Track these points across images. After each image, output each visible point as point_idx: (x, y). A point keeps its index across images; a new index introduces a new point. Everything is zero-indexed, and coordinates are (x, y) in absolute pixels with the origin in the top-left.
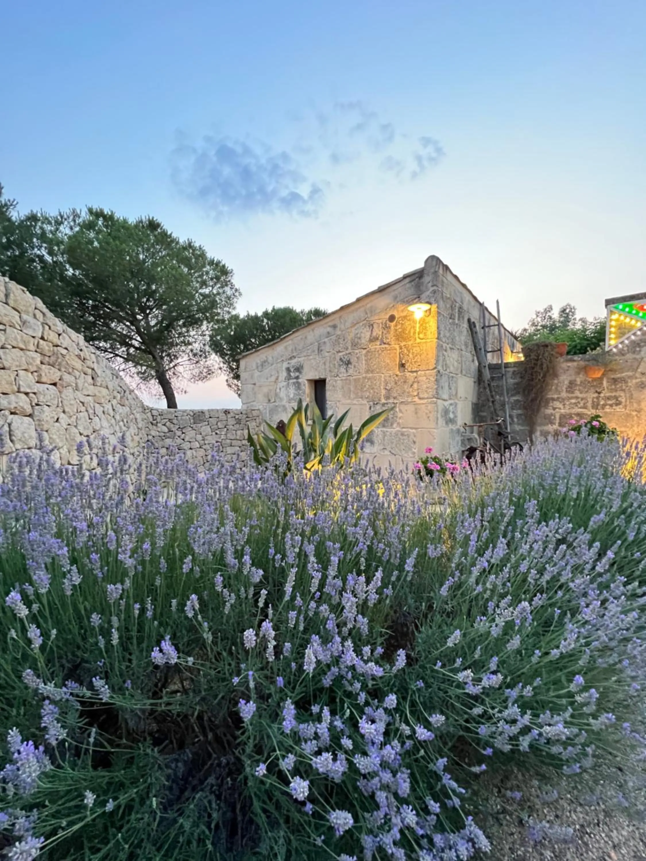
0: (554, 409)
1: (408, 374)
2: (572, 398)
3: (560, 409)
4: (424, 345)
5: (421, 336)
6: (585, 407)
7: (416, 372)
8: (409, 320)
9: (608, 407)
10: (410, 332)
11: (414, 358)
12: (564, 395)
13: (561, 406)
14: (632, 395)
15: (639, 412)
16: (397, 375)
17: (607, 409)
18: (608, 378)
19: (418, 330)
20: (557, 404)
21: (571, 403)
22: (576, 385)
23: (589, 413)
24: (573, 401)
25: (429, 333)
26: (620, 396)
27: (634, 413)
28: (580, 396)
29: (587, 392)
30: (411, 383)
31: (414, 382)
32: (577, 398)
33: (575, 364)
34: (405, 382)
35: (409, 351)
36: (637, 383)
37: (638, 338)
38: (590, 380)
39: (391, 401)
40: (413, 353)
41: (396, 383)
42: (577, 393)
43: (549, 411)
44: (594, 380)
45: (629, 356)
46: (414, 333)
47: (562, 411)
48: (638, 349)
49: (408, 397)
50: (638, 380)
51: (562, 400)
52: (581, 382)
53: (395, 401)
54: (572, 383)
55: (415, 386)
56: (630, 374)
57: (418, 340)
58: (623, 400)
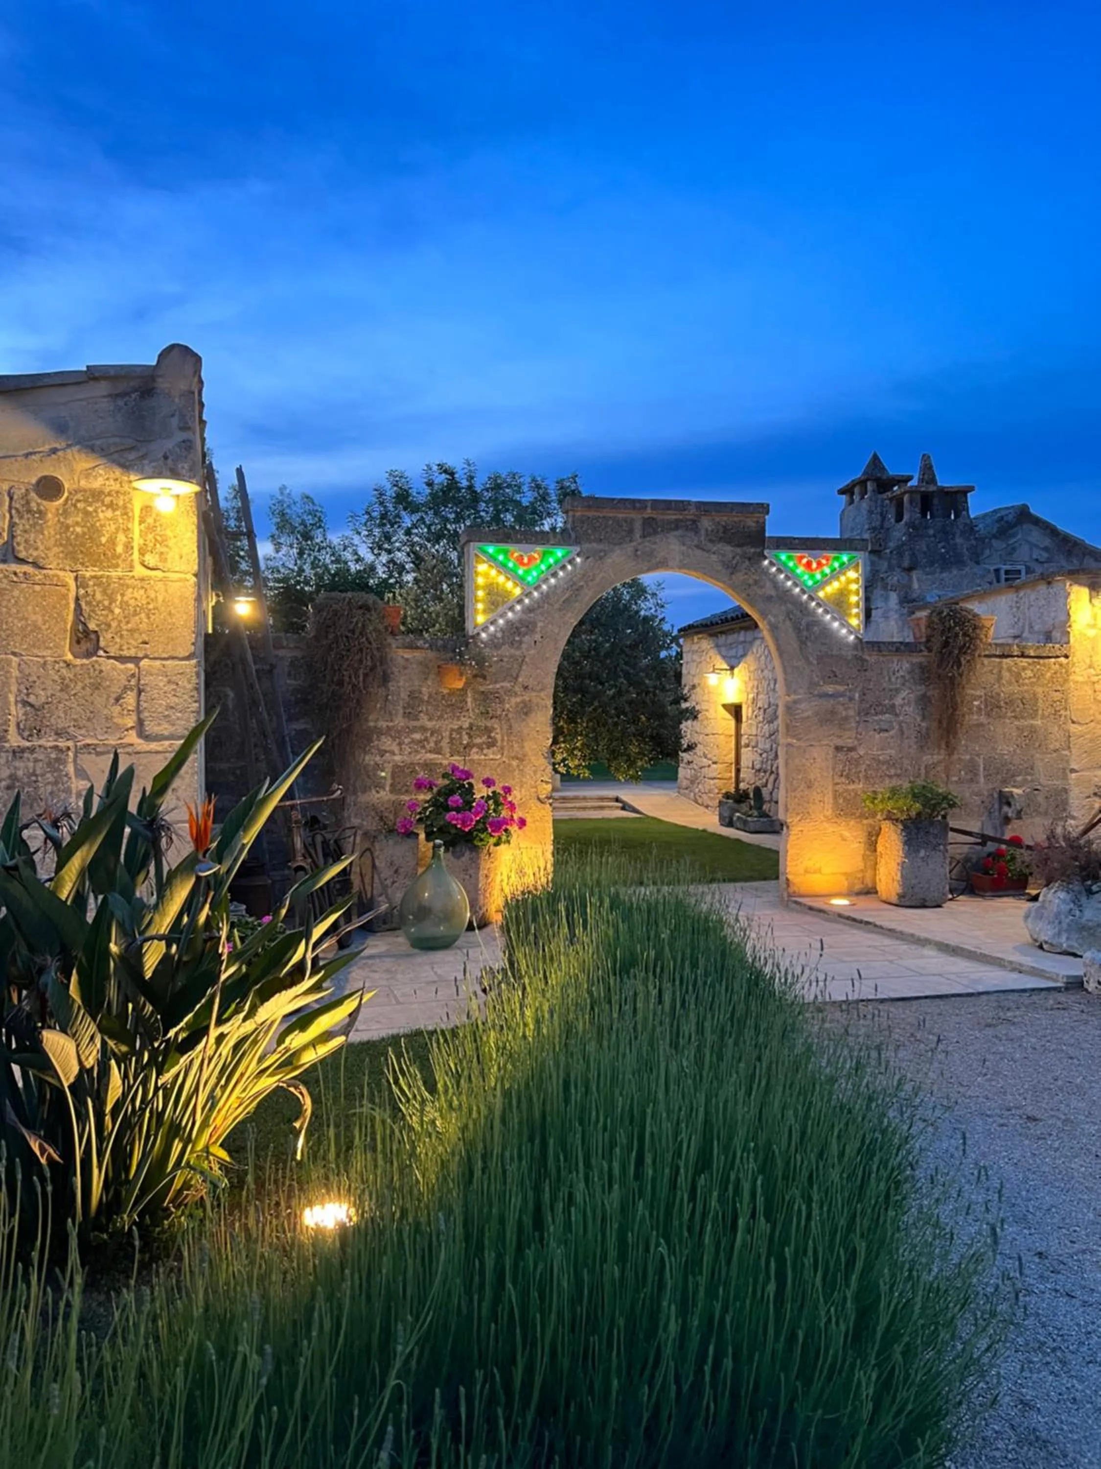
0: (382, 753)
1: (108, 665)
2: (414, 730)
3: (393, 753)
4: (160, 585)
5: (151, 560)
6: (438, 751)
7: (136, 660)
8: (111, 506)
9: (475, 750)
10: (112, 541)
11: (128, 620)
12: (399, 721)
13: (396, 749)
14: (511, 727)
15: (521, 760)
16: (68, 665)
17: (475, 754)
18: (475, 691)
19: (137, 542)
20: (387, 743)
21: (413, 741)
22: (422, 701)
23: (445, 762)
24: (417, 736)
25: (173, 555)
26: (494, 729)
27: (515, 763)
28: (429, 724)
29: (440, 717)
30: (116, 689)
31: (126, 689)
32: (423, 729)
33: (418, 654)
34: (96, 687)
35: (112, 600)
36: (517, 704)
37: (517, 617)
38: (445, 691)
39: (48, 742)
40: (124, 605)
41: (65, 688)
42: (424, 721)
43: (370, 759)
44: (452, 693)
45: (506, 650)
46: (128, 547)
47: (397, 758)
48: (517, 639)
49: (107, 730)
50: (518, 700)
51: (396, 734)
52: (430, 696)
53: (62, 744)
54: (414, 696)
55: (130, 699)
56: (507, 685)
57: (140, 571)
58: (499, 737)
